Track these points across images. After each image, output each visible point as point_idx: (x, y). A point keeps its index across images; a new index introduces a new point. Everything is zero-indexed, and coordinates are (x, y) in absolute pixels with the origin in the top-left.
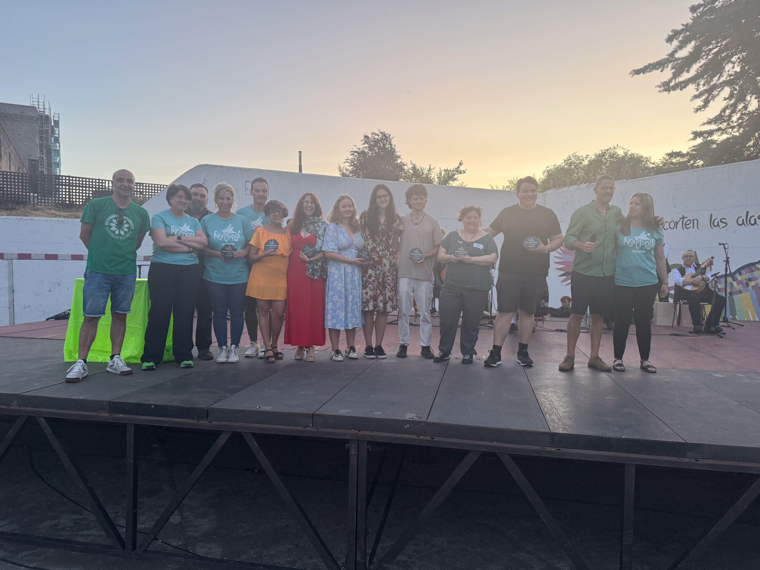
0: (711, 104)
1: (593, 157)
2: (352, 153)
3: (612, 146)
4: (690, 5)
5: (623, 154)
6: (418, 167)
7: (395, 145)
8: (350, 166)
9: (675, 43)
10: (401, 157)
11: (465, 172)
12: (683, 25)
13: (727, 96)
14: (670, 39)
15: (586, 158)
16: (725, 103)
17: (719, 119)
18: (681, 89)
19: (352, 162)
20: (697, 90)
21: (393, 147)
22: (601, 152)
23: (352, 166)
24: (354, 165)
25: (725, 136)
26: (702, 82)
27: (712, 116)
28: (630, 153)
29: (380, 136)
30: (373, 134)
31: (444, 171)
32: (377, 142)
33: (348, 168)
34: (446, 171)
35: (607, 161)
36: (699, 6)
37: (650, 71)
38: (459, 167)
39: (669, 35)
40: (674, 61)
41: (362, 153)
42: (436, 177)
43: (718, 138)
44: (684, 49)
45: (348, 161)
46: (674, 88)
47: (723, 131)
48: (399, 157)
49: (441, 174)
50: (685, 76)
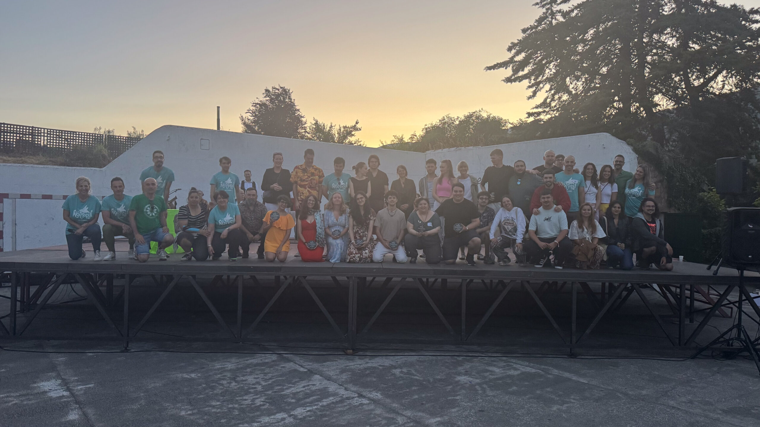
0: (538, 94)
1: (463, 118)
2: (254, 105)
3: (478, 110)
4: (522, 28)
5: (486, 117)
6: (320, 122)
7: (294, 100)
8: (251, 116)
9: (513, 51)
10: (300, 111)
11: (361, 130)
12: (518, 40)
13: (548, 89)
14: (510, 49)
15: (457, 119)
16: (546, 95)
17: (544, 104)
18: (519, 82)
19: (253, 113)
20: (530, 83)
21: (293, 101)
22: (469, 114)
23: (253, 116)
24: (256, 116)
25: (549, 116)
26: (533, 78)
27: (538, 103)
28: (492, 116)
29: (280, 91)
30: (273, 88)
31: (343, 127)
32: (278, 96)
33: (250, 118)
34: (345, 127)
35: (474, 121)
36: (528, 29)
37: (498, 68)
38: (355, 125)
39: (509, 46)
40: (514, 63)
41: (262, 105)
42: (336, 132)
43: (545, 117)
44: (520, 55)
45: (250, 111)
46: (515, 80)
47: (547, 113)
48: (298, 110)
49: (340, 130)
50: (521, 73)
